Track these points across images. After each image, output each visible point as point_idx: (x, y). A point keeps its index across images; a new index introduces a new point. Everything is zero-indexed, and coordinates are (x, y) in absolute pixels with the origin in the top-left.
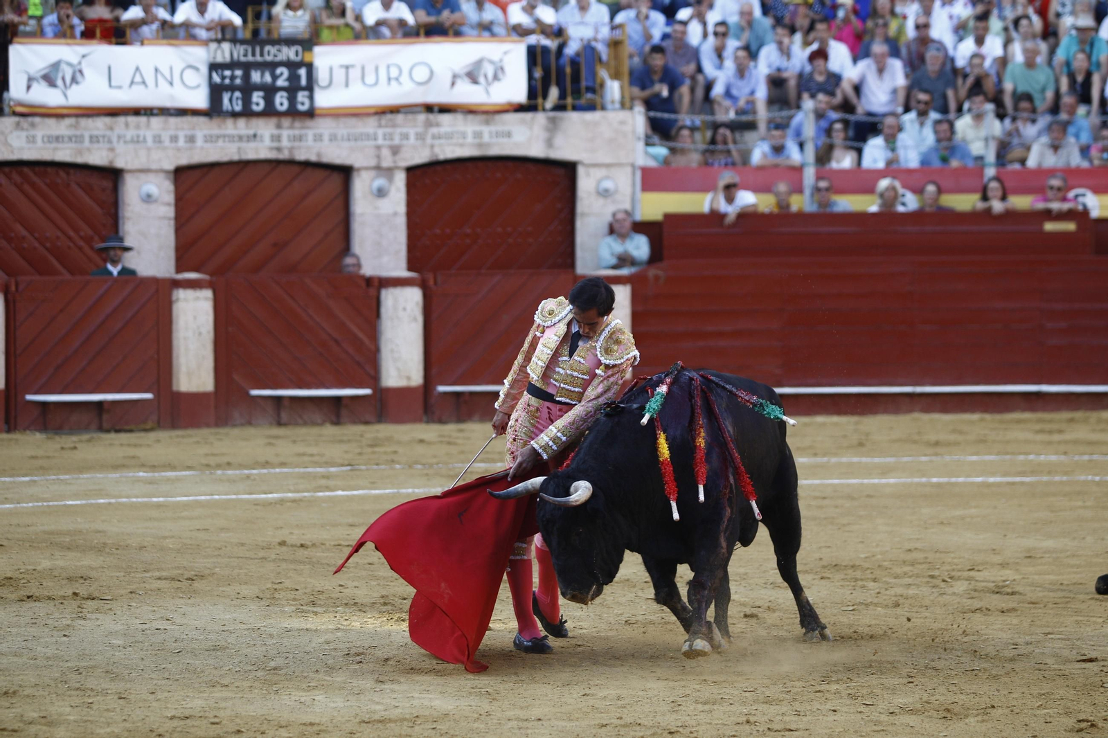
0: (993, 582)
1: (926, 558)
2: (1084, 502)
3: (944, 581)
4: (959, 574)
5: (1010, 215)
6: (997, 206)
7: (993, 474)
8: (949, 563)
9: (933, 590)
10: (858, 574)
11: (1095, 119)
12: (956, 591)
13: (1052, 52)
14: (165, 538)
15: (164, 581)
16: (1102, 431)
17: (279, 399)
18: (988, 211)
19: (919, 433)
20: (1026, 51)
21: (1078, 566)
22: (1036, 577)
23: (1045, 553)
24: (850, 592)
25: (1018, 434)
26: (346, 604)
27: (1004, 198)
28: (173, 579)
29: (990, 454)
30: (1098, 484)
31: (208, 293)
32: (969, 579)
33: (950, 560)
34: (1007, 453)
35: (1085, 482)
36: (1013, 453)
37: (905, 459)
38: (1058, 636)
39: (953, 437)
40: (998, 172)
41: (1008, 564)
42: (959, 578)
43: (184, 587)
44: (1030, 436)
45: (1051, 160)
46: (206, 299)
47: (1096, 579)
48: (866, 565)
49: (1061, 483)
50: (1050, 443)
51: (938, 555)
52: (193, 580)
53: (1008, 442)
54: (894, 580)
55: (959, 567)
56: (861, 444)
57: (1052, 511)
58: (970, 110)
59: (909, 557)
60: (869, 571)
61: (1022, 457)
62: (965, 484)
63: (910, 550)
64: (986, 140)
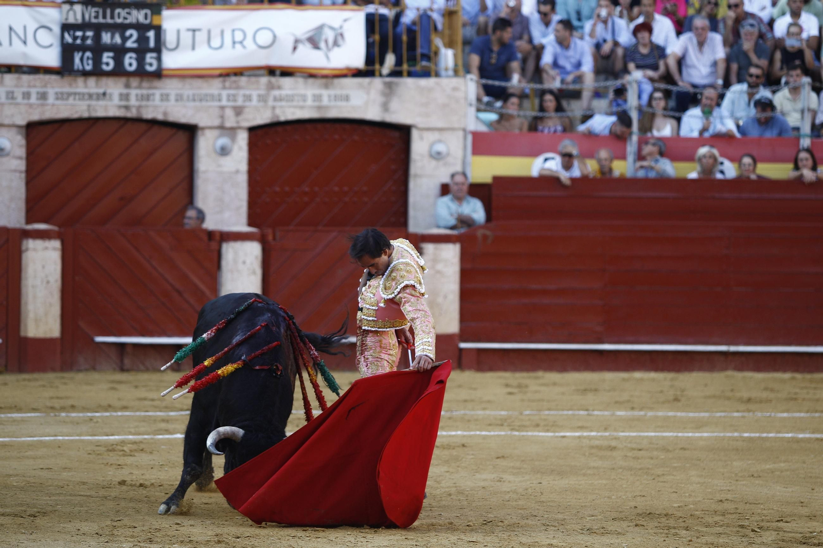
0: (801, 533)
1: (737, 509)
3: (753, 531)
4: (768, 524)
6: (808, 175)
7: (803, 431)
8: (759, 514)
9: (743, 539)
10: (672, 522)
12: (764, 541)
14: (10, 476)
15: (7, 518)
17: (122, 346)
18: (801, 179)
19: (732, 390)
24: (663, 539)
26: (182, 542)
27: (814, 168)
28: (16, 515)
29: (800, 411)
31: (57, 244)
32: (778, 530)
33: (759, 511)
34: (816, 411)
37: (718, 414)
39: (765, 395)
40: (812, 143)
41: (815, 516)
42: (768, 529)
43: (26, 524)
46: (54, 249)
48: (679, 514)
51: (748, 506)
52: (35, 517)
53: (818, 400)
54: (705, 529)
55: (768, 518)
56: (676, 400)
58: (787, 83)
59: (720, 507)
60: (681, 520)
62: (776, 440)
63: (721, 501)
64: (802, 112)
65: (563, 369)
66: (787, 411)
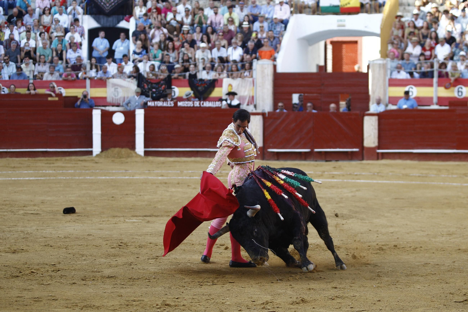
0: (31, 210)
1: (10, 203)
2: (60, 185)
3: (15, 210)
4: (21, 208)
5: (36, 95)
6: (32, 92)
7: (32, 177)
8: (18, 205)
9: (12, 213)
11: (64, 64)
12: (19, 213)
13: (51, 43)
16: (66, 163)
18: (30, 93)
19: (9, 164)
20: (43, 44)
21: (58, 205)
22: (45, 209)
23: (48, 201)
25: (40, 164)
27: (35, 89)
29: (31, 170)
30: (65, 180)
32: (23, 210)
33: (17, 204)
34: (36, 170)
35: (61, 179)
36: (38, 170)
37: (4, 172)
38: (51, 227)
39: (19, 165)
40: (34, 82)
41: (36, 205)
44: (43, 165)
45: (50, 78)
47: (63, 209)
49: (53, 179)
50: (50, 167)
51: (14, 202)
53: (37, 167)
55: (20, 206)
57: (50, 188)
58: (25, 62)
59: (5, 203)
61: (41, 171)
62: (23, 180)
63: (5, 201)
64: (30, 71)
66: (27, 170)
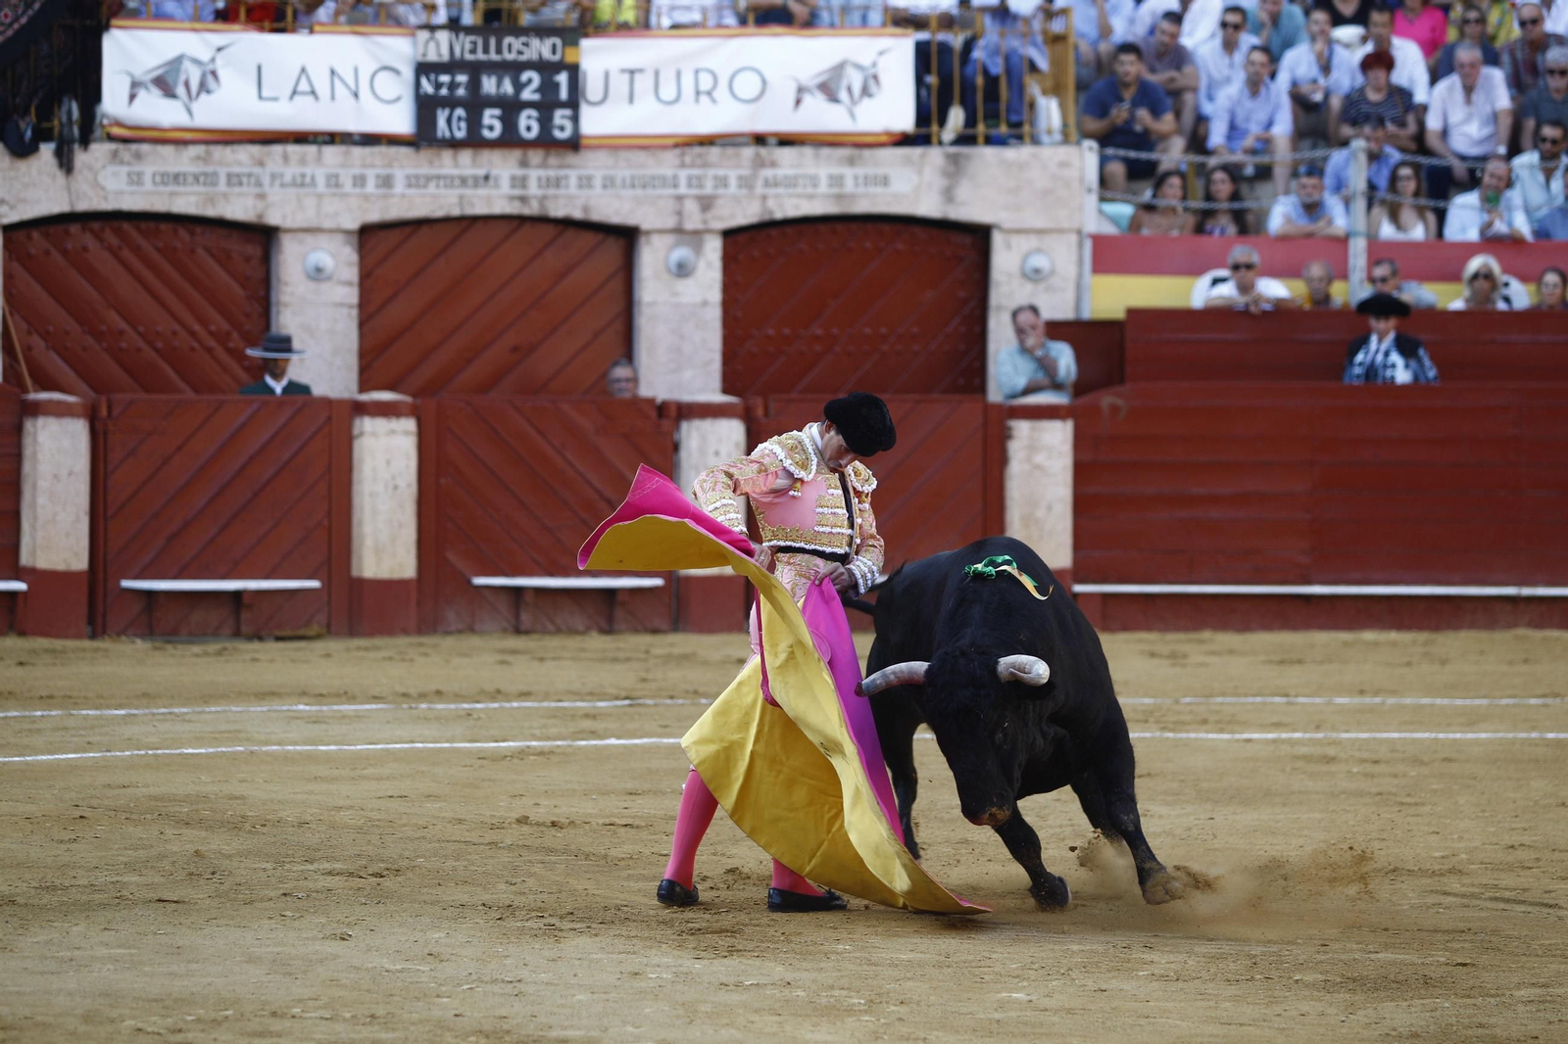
14: (339, 809)
15: (337, 878)
17: (518, 591)
28: (351, 874)
31: (409, 424)
43: (368, 888)
46: (406, 433)
52: (382, 877)
65: (1245, 627)
